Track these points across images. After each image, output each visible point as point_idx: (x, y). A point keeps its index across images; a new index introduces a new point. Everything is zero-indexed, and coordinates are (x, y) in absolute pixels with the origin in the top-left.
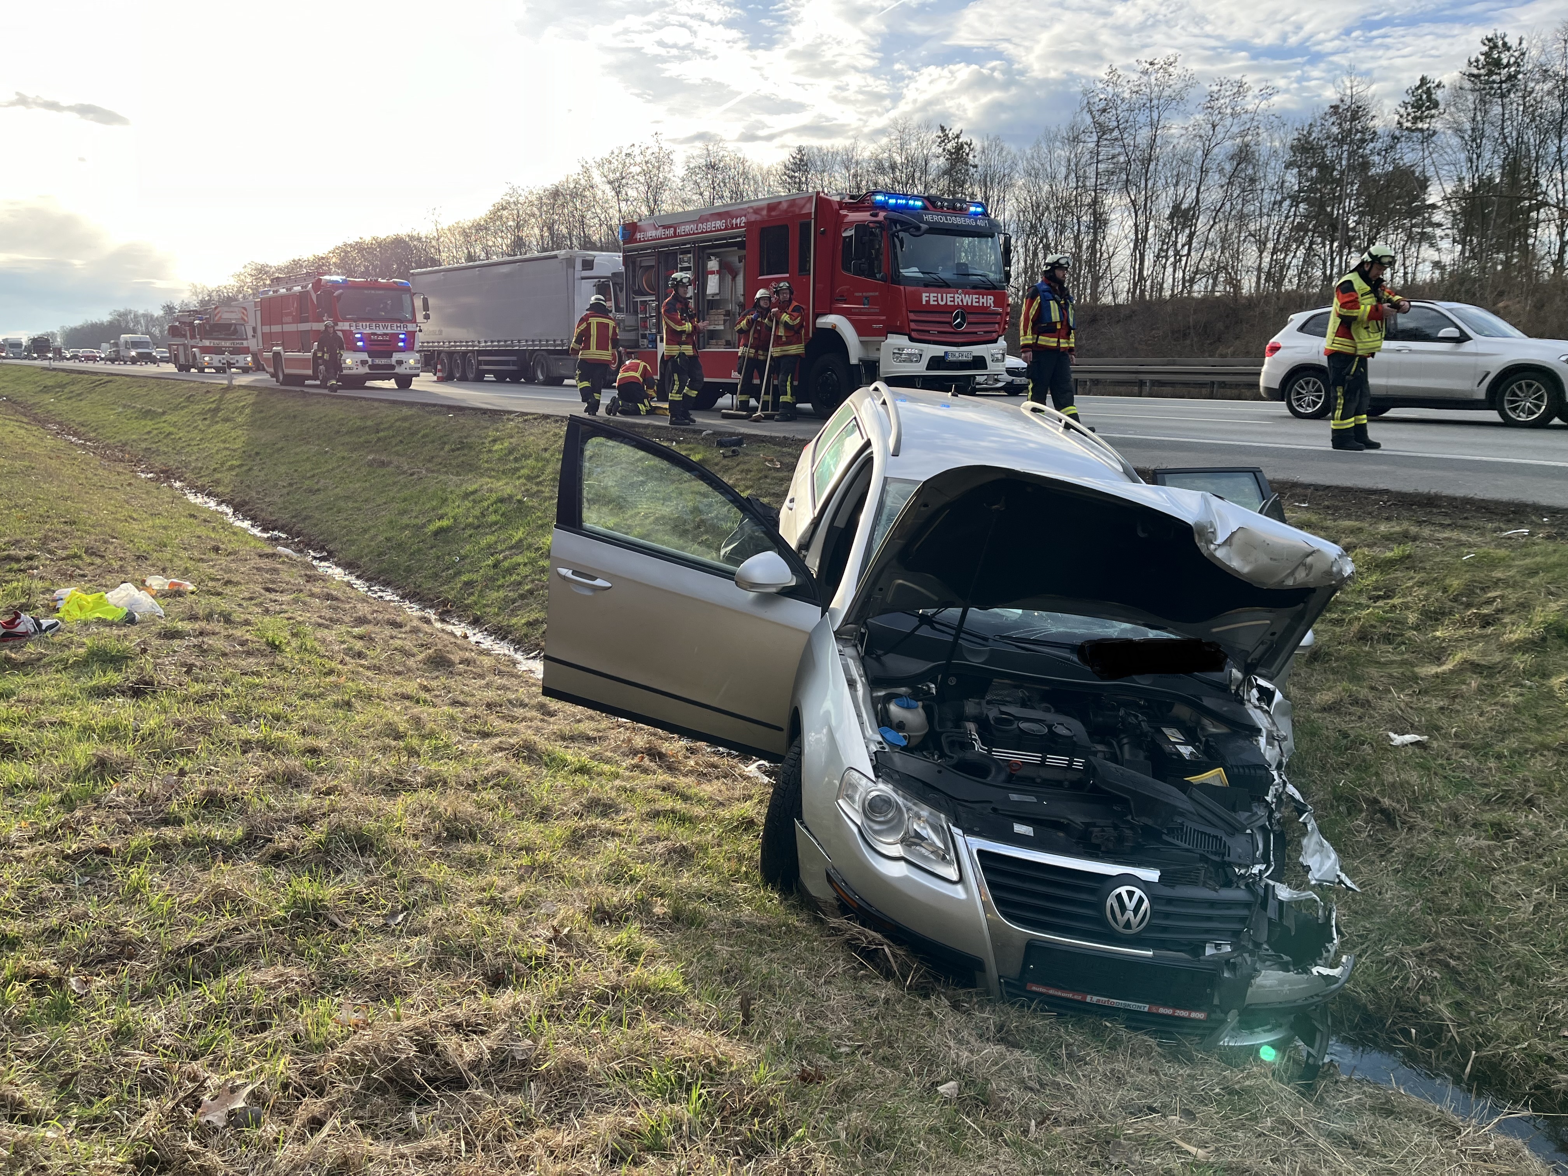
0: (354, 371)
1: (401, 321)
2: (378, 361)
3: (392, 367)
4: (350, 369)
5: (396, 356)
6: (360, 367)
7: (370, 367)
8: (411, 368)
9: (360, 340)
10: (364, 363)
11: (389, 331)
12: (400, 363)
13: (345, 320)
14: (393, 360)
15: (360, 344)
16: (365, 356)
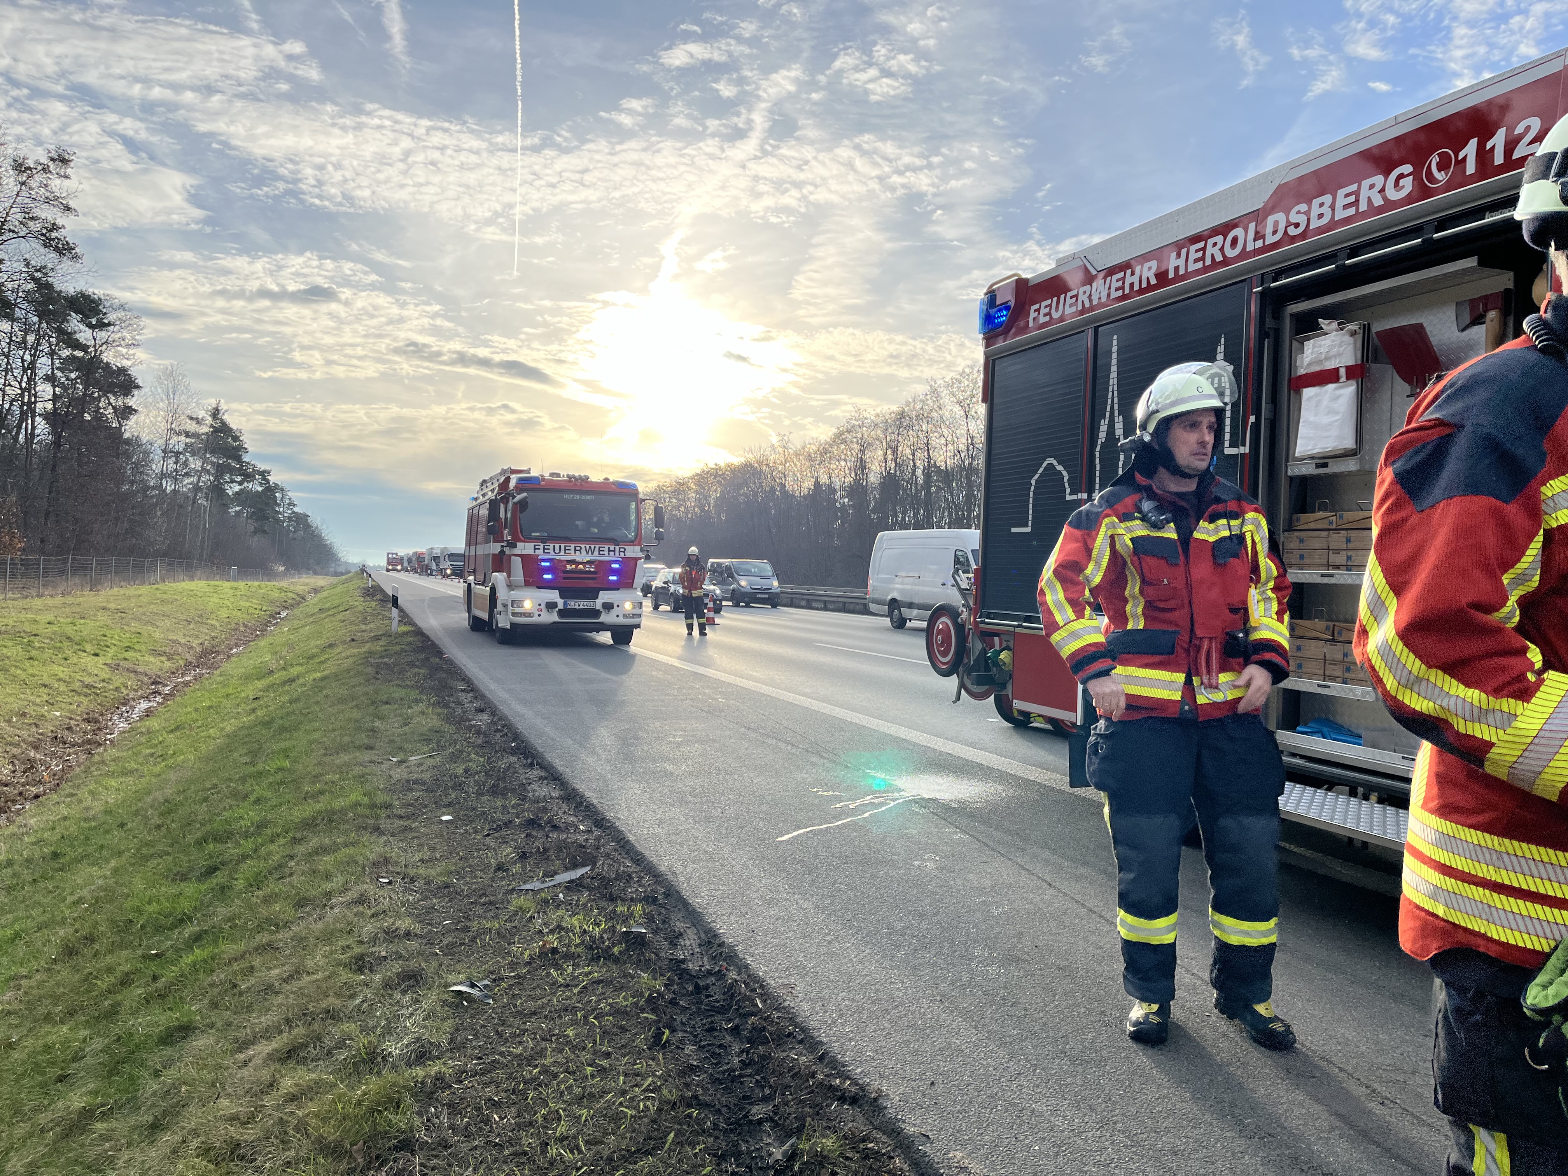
0: (535, 619)
1: (615, 542)
2: (574, 604)
3: (596, 613)
4: (529, 615)
5: (604, 597)
6: (544, 613)
7: (561, 613)
8: (625, 616)
9: (547, 570)
10: (551, 606)
11: (596, 557)
12: (608, 607)
13: (528, 539)
14: (598, 604)
15: (547, 576)
16: (553, 596)
